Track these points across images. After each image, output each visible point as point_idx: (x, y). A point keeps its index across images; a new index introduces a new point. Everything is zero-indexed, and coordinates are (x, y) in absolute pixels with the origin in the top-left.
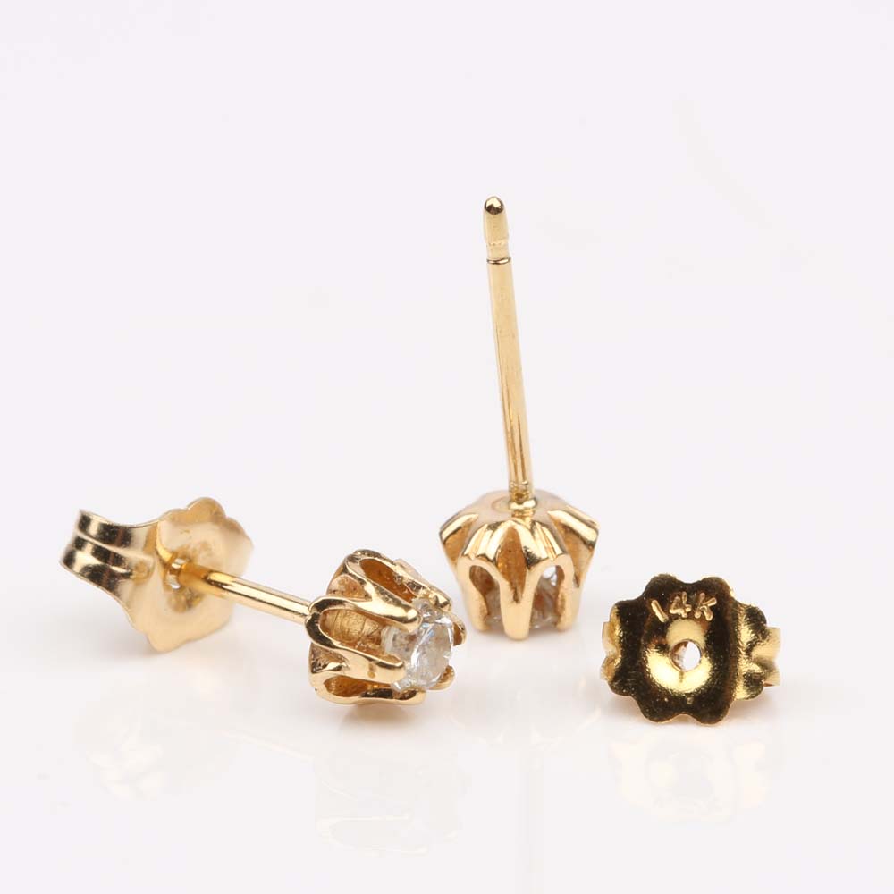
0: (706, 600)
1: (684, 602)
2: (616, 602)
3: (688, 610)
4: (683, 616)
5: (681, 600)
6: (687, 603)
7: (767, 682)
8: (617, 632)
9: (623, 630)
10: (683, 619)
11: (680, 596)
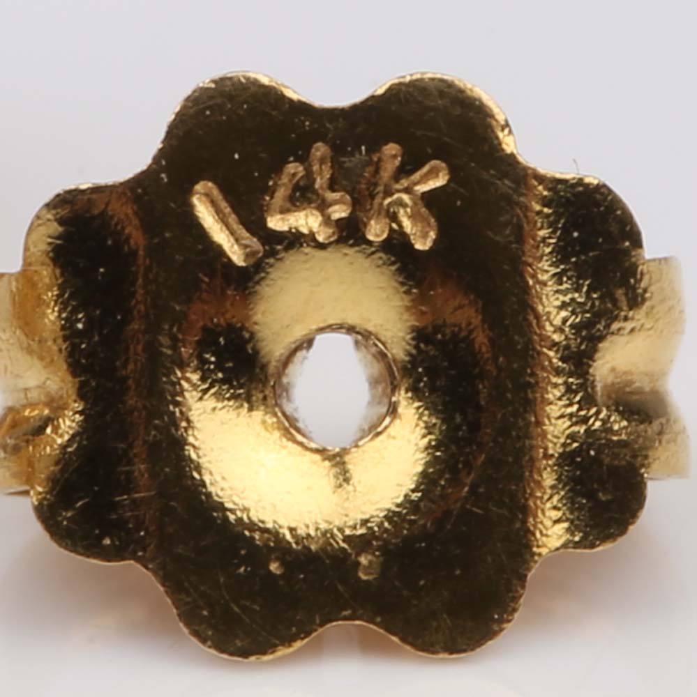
0: (405, 170)
1: (319, 183)
2: (48, 196)
3: (340, 212)
4: (320, 238)
5: (309, 175)
6: (332, 186)
7: (650, 476)
8: (52, 315)
9: (83, 306)
10: (322, 246)
11: (303, 159)
